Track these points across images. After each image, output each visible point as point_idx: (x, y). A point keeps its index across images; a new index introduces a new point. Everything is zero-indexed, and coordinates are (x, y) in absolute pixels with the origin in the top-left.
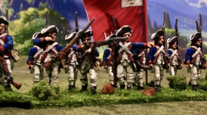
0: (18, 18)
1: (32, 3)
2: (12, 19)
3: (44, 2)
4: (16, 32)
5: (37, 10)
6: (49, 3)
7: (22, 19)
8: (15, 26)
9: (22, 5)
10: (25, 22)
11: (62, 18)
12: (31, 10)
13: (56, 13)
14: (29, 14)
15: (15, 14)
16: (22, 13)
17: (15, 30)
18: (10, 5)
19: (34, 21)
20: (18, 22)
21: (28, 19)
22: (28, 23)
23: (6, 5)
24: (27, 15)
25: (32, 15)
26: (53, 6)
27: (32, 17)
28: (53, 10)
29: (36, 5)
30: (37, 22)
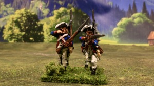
0: (52, 15)
1: (62, 4)
2: (48, 16)
3: (71, 3)
4: (51, 26)
5: (66, 9)
6: (75, 3)
7: (55, 16)
8: (50, 21)
9: (55, 6)
10: (57, 18)
11: (85, 15)
12: (62, 9)
13: (80, 11)
14: (60, 12)
15: (50, 12)
16: (55, 12)
17: (50, 24)
18: (47, 6)
19: (64, 17)
20: (52, 18)
21: (59, 16)
22: (59, 19)
23: (44, 6)
24: (59, 13)
25: (63, 13)
26: (78, 6)
27: (62, 14)
28: (78, 8)
29: (65, 6)
30: (66, 18)
